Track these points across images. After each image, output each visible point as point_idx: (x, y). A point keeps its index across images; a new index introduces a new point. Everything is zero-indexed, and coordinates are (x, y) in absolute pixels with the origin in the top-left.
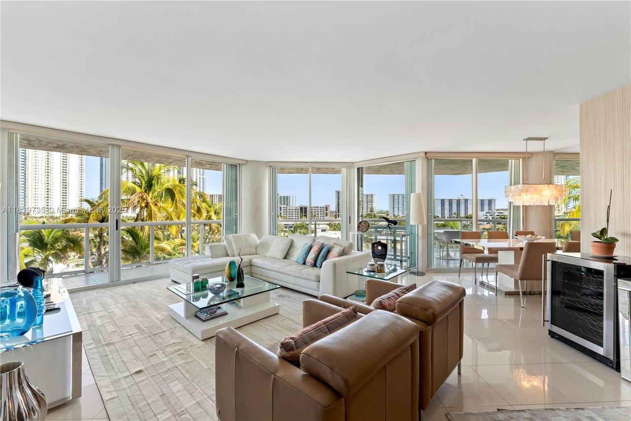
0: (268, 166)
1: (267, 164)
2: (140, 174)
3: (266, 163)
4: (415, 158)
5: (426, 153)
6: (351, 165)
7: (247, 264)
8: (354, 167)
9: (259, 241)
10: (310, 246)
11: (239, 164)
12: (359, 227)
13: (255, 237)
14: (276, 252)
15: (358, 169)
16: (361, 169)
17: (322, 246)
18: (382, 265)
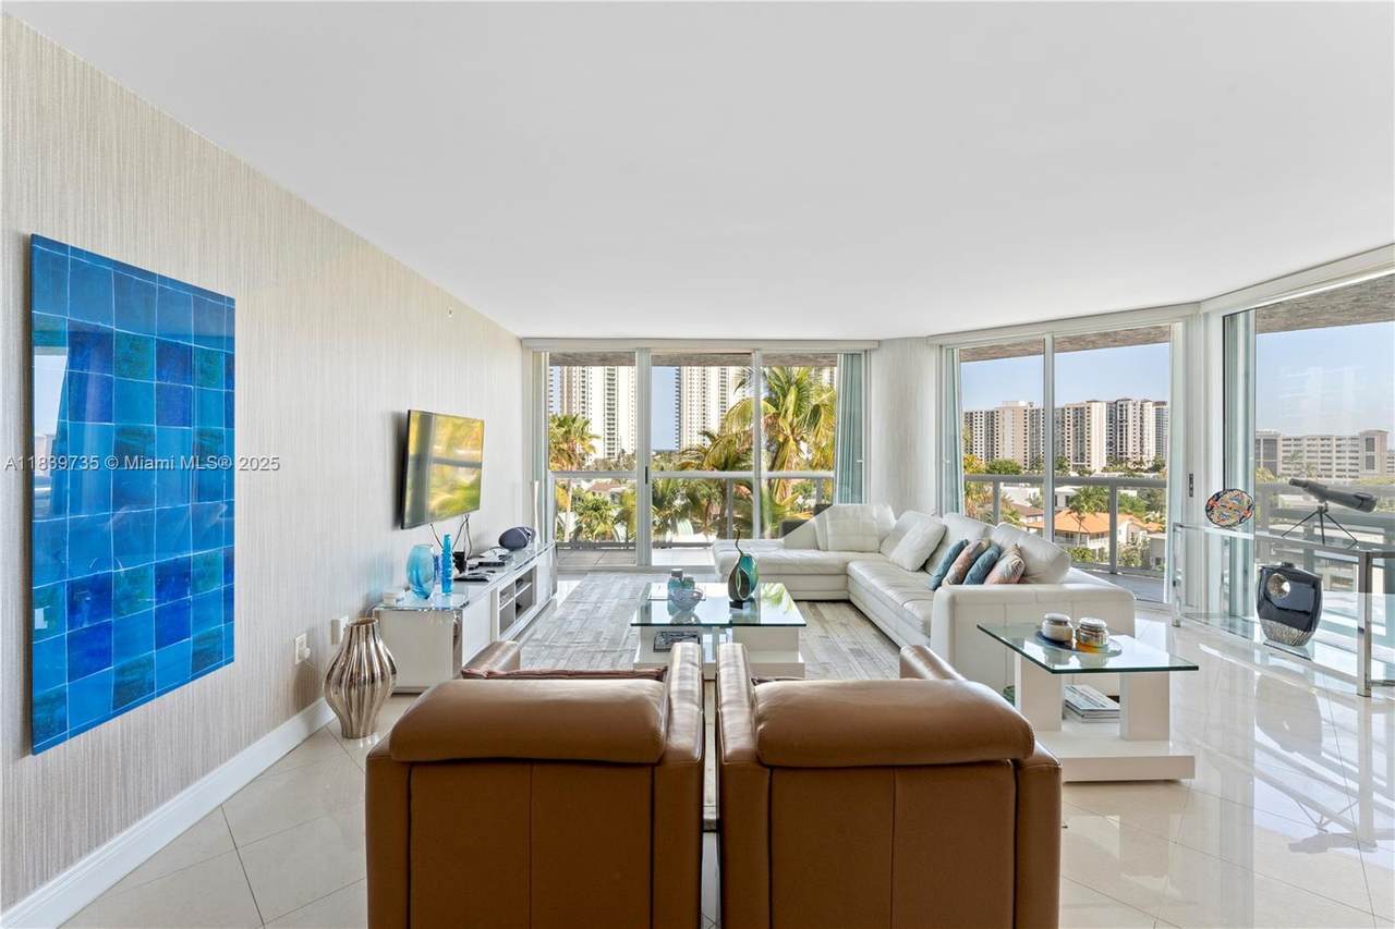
0: (932, 346)
1: (930, 342)
2: (778, 383)
3: (928, 340)
6: (1188, 311)
7: (836, 571)
8: (1206, 315)
9: (894, 522)
10: (961, 547)
11: (866, 351)
12: (1209, 509)
13: (890, 513)
14: (906, 552)
15: (1229, 320)
16: (1241, 318)
17: (979, 551)
18: (1094, 631)
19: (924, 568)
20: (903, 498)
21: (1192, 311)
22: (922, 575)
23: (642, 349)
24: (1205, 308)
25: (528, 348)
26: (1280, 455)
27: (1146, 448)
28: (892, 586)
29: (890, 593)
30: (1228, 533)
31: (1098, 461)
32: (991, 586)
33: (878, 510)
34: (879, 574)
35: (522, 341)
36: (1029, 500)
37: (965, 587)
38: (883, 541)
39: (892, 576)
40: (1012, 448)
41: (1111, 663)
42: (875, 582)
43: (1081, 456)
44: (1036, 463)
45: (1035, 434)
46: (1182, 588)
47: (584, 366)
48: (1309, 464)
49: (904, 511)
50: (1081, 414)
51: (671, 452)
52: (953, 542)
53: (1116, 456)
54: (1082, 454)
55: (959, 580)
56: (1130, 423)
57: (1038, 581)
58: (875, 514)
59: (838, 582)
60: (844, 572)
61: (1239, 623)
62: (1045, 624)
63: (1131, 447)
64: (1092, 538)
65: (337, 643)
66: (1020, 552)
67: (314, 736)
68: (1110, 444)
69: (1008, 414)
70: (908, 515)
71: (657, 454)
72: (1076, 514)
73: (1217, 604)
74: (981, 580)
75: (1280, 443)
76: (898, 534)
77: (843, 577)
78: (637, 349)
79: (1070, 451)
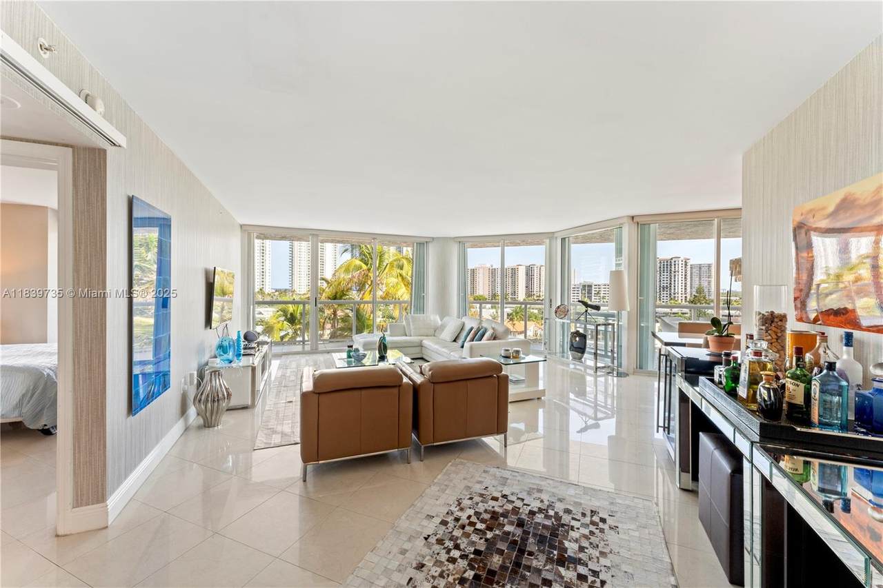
0: (456, 241)
3: (455, 239)
4: (622, 224)
5: (633, 217)
6: (550, 235)
7: (416, 345)
8: (556, 238)
9: (440, 322)
10: (472, 329)
11: (427, 242)
12: (556, 312)
13: (438, 318)
14: (447, 334)
15: (563, 240)
16: (567, 239)
17: (478, 330)
18: (518, 352)
19: (455, 341)
20: (443, 311)
21: (551, 235)
22: (454, 343)
23: (313, 234)
24: (556, 235)
25: (245, 230)
26: (593, 292)
27: (541, 290)
28: (444, 347)
29: (444, 350)
30: (562, 321)
31: (521, 296)
32: (484, 341)
33: (433, 317)
34: (437, 343)
35: (241, 226)
36: (491, 315)
37: (474, 342)
38: (435, 332)
39: (443, 343)
40: (483, 289)
41: (522, 361)
42: (436, 347)
43: (514, 293)
44: (494, 296)
45: (494, 282)
46: (547, 346)
47: (263, 239)
48: (603, 297)
49: (444, 317)
50: (514, 271)
51: (286, 290)
52: (467, 328)
53: (529, 293)
54: (515, 292)
55: (472, 340)
56: (535, 277)
57: (500, 339)
58: (432, 319)
59: (417, 349)
60: (421, 345)
61: (565, 355)
62: (503, 351)
63: (536, 288)
64: (519, 334)
65: (193, 384)
66: (493, 329)
67: (187, 429)
68: (527, 287)
69: (481, 271)
70: (446, 319)
71: (276, 291)
72: (511, 322)
73: (558, 349)
74: (481, 340)
75: (593, 287)
76: (442, 327)
77: (419, 348)
78: (311, 234)
79: (509, 291)
